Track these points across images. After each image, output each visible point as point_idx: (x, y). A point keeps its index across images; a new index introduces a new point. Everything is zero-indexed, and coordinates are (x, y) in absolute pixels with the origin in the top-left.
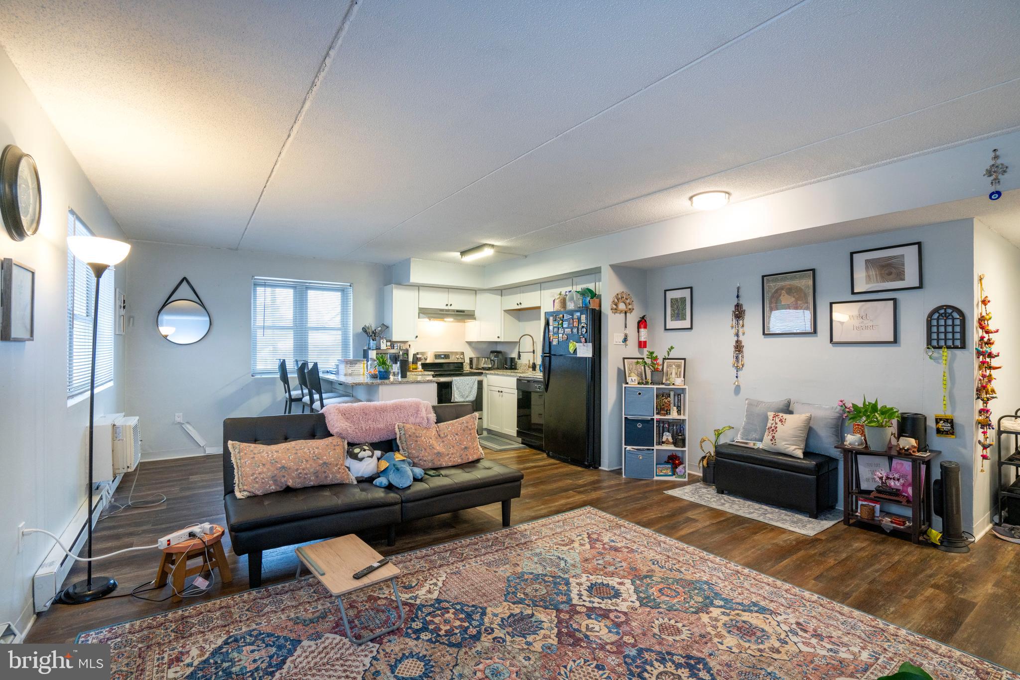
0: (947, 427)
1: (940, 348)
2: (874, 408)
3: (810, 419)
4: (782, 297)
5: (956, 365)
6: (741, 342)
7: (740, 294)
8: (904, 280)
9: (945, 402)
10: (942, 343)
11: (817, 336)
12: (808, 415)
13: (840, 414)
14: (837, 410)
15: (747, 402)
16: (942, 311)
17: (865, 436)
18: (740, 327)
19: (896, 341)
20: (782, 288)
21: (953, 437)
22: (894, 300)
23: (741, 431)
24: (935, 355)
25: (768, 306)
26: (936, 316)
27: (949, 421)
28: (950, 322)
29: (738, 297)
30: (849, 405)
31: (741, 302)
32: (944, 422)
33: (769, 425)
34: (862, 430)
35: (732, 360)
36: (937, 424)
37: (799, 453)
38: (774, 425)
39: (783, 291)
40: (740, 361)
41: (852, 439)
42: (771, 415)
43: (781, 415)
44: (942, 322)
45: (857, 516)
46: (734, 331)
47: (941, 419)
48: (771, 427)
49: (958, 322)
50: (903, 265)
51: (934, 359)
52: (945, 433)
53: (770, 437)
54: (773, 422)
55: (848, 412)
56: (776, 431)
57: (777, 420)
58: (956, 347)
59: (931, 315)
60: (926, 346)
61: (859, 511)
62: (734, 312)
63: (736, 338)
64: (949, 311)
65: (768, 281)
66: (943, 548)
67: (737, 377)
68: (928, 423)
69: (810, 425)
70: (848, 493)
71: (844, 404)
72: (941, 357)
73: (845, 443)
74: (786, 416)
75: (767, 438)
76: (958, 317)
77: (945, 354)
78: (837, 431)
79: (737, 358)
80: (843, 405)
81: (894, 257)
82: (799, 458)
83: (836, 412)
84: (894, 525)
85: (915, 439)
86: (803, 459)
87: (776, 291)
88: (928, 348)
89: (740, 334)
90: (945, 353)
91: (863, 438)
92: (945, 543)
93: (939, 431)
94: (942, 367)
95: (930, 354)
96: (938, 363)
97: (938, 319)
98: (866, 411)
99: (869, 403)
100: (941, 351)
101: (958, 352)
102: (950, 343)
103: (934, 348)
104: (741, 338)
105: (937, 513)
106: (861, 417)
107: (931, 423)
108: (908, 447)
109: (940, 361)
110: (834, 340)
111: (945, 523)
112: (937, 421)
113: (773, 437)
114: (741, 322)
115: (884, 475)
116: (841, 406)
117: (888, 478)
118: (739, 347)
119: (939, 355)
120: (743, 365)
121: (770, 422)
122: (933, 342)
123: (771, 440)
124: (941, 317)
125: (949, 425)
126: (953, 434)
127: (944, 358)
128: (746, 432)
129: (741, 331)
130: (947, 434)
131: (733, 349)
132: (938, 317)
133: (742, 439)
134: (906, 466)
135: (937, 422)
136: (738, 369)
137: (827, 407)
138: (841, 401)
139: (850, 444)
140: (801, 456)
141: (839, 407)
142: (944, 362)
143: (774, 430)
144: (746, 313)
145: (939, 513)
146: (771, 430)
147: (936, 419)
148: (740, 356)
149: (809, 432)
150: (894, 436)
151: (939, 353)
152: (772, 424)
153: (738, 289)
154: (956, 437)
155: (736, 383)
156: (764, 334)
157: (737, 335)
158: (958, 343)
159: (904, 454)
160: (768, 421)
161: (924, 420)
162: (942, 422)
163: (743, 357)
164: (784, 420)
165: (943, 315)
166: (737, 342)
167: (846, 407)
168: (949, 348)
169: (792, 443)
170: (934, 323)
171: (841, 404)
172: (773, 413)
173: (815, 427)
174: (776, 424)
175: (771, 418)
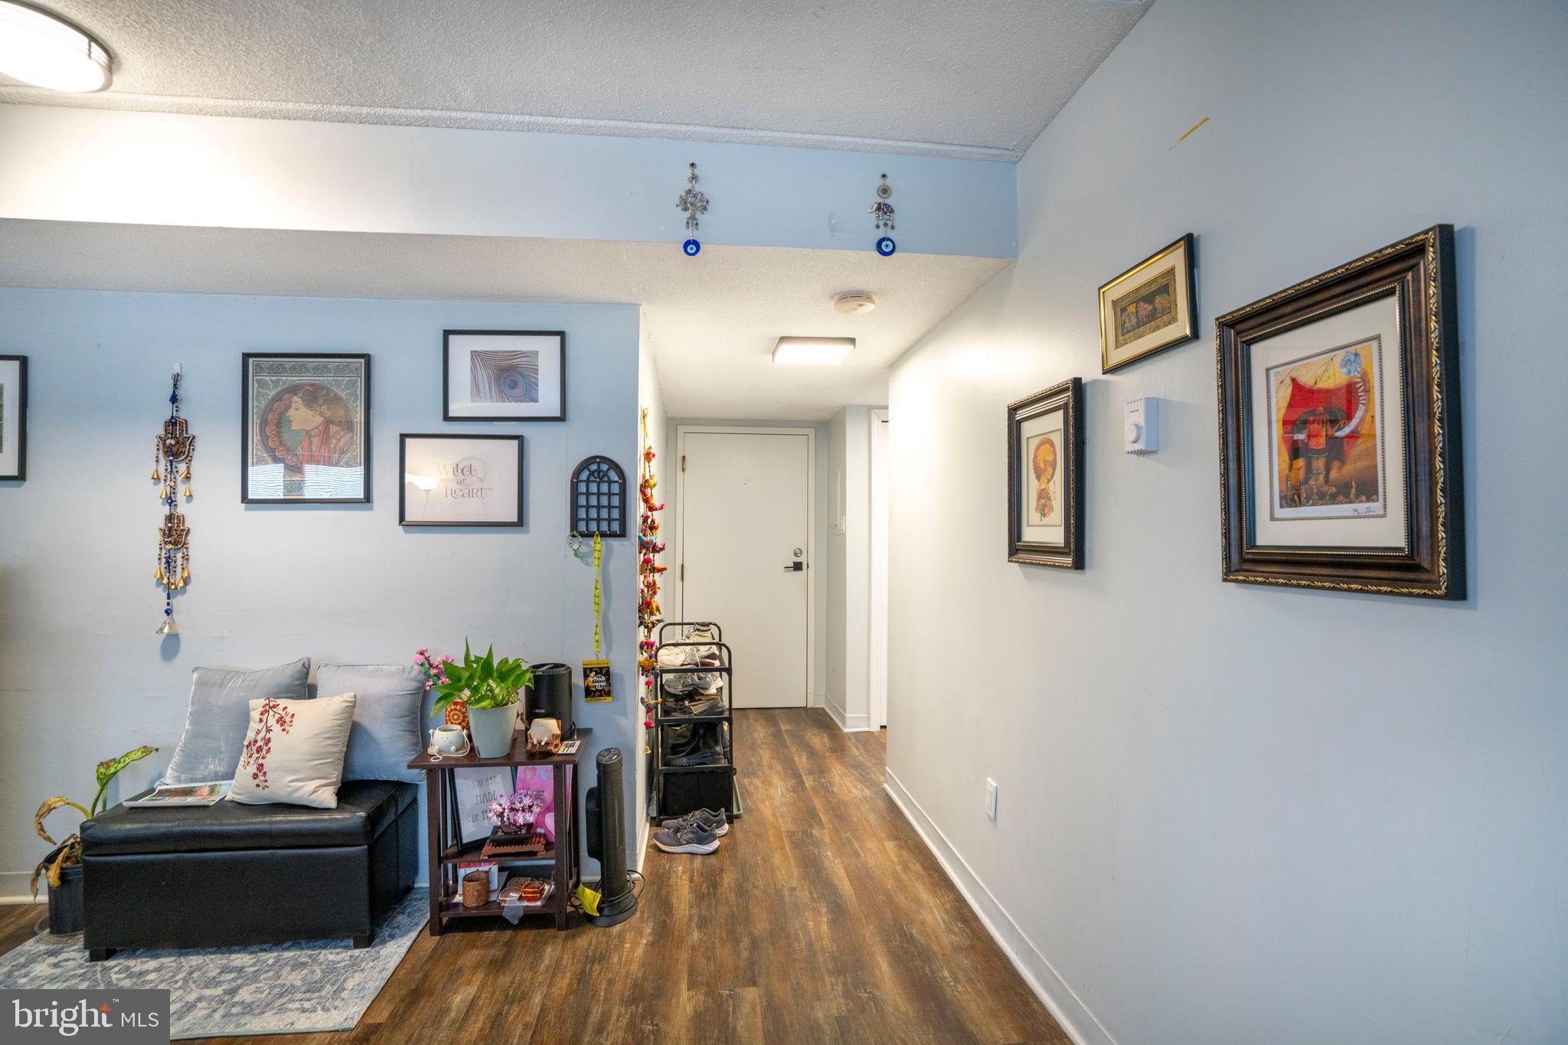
0: (600, 683)
1: (590, 535)
2: (486, 668)
3: (354, 706)
4: (291, 413)
5: (613, 566)
6: (181, 519)
7: (180, 393)
8: (536, 401)
9: (597, 637)
10: (593, 527)
11: (371, 509)
12: (348, 696)
13: (419, 681)
14: (414, 674)
15: (195, 676)
16: (594, 467)
17: (468, 729)
18: (179, 479)
19: (520, 523)
20: (294, 390)
21: (609, 699)
22: (519, 438)
23: (176, 758)
24: (584, 549)
25: (257, 429)
26: (584, 475)
27: (604, 671)
28: (604, 488)
29: (174, 399)
30: (436, 660)
31: (183, 415)
32: (597, 673)
33: (251, 735)
34: (463, 713)
35: (153, 566)
36: (585, 679)
37: (327, 797)
38: (262, 734)
39: (295, 399)
40: (179, 569)
41: (443, 740)
42: (257, 705)
43: (282, 702)
44: (593, 488)
45: (457, 905)
46: (162, 489)
47: (591, 670)
48: (256, 741)
49: (616, 488)
50: (536, 371)
51: (581, 558)
52: (597, 694)
53: (253, 769)
54: (260, 726)
55: (435, 675)
56: (268, 751)
57: (272, 721)
58: (613, 535)
59: (577, 474)
60: (568, 532)
61: (460, 891)
62: (163, 440)
63: (166, 510)
64: (604, 467)
65: (259, 369)
66: (603, 921)
67: (168, 612)
68: (574, 680)
69: (354, 718)
70: (439, 860)
71: (427, 659)
72: (590, 554)
73: (430, 751)
74: (294, 706)
75: (245, 771)
76: (616, 479)
77: (598, 547)
78: (412, 722)
79: (169, 561)
80: (426, 662)
81: (522, 353)
82: (327, 810)
83: (411, 679)
84: (526, 903)
85: (557, 719)
86: (338, 808)
87: (278, 398)
88: (573, 536)
89: (180, 498)
90: (598, 544)
91: (465, 732)
92: (606, 912)
93: (589, 692)
94: (594, 571)
95: (576, 547)
96: (588, 564)
97: (588, 482)
98: (471, 677)
99: (476, 657)
100: (591, 541)
101: (615, 543)
102: (604, 527)
103: (583, 535)
104: (182, 508)
105: (592, 853)
106: (461, 690)
107: (578, 680)
108: (546, 739)
109: (590, 560)
110: (409, 518)
111: (605, 869)
112: (586, 673)
113: (260, 767)
114: (182, 467)
115: (506, 804)
116: (422, 665)
117: (512, 809)
118: (175, 534)
119: (590, 549)
120: (186, 581)
121: (254, 726)
122: (580, 528)
123: (255, 776)
124: (592, 479)
125: (604, 678)
126: (608, 694)
127: (596, 554)
128: (191, 760)
129: (182, 489)
130: (601, 696)
131: (158, 538)
132: (588, 478)
133: (179, 781)
134: (542, 775)
135: (586, 676)
136: (171, 592)
137: (393, 668)
138: (422, 653)
139: (440, 752)
140: (332, 802)
141: (417, 667)
142: (596, 562)
143: (262, 747)
144: (198, 444)
145: (595, 852)
146: (254, 749)
147: (585, 670)
148: (179, 555)
149: (353, 734)
150: (522, 719)
151: (588, 545)
152: (258, 732)
153: (177, 379)
154: (613, 699)
155: (166, 630)
156: (244, 498)
157: (170, 501)
158: (615, 526)
159: (541, 755)
160: (248, 722)
161: (567, 675)
162: (594, 673)
163: (186, 558)
164: (288, 719)
165: (596, 474)
166: (170, 518)
167: (431, 665)
168: (603, 535)
169: (309, 773)
170: (582, 488)
171: (421, 658)
172: (263, 701)
173: (365, 721)
174: (269, 730)
175: (255, 715)
